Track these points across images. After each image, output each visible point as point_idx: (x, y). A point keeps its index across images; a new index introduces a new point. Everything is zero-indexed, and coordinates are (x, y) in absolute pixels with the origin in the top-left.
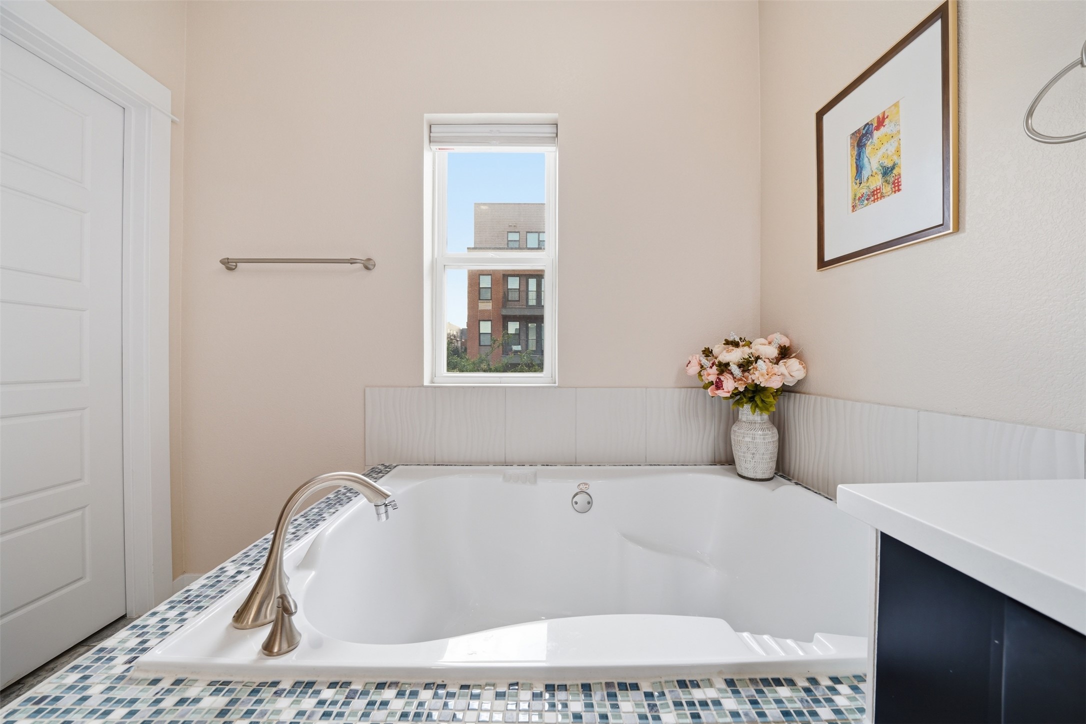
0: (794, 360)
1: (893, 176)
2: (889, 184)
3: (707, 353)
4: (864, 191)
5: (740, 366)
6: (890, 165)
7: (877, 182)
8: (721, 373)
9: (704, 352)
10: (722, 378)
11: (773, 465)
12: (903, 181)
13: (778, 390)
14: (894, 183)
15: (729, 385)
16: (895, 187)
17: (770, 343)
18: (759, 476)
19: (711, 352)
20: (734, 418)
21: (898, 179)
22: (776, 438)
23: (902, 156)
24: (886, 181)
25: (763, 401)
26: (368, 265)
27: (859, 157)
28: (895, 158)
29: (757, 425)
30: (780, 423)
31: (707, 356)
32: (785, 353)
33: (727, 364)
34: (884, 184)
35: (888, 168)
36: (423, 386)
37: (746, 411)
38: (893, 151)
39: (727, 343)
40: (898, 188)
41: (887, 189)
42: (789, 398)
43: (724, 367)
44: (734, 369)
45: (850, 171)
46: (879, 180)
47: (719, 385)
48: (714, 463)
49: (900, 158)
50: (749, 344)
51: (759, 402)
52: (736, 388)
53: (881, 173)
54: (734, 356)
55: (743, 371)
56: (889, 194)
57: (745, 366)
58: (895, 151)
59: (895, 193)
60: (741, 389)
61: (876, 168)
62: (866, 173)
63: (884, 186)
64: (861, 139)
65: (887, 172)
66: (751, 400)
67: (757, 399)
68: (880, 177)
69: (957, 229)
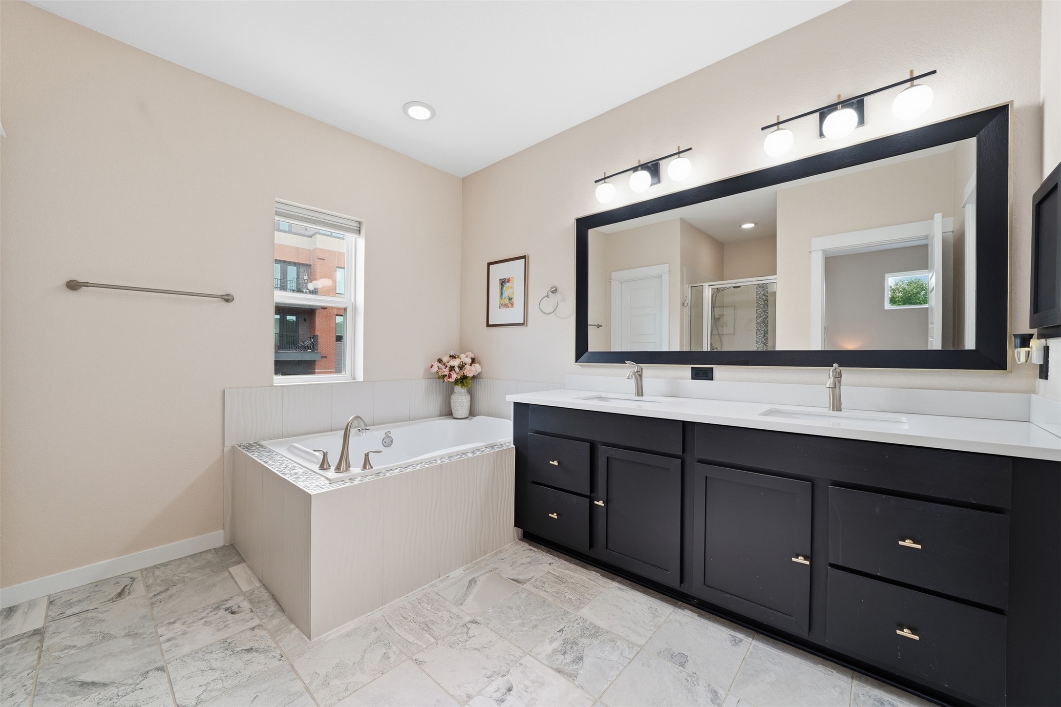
0: (477, 364)
1: (512, 302)
3: (440, 361)
4: (503, 302)
5: (459, 367)
6: (511, 297)
7: (507, 301)
8: (450, 371)
9: (438, 360)
10: (451, 373)
11: (468, 411)
12: (514, 304)
13: (472, 377)
15: (454, 376)
17: (467, 356)
18: (463, 417)
19: (442, 360)
20: (452, 392)
22: (470, 399)
24: (510, 302)
25: (466, 382)
26: (227, 299)
27: (502, 288)
29: (463, 394)
30: (470, 392)
31: (440, 362)
32: (473, 361)
33: (454, 367)
36: (273, 386)
37: (458, 389)
39: (451, 356)
41: (510, 305)
42: (474, 380)
43: (452, 368)
44: (457, 369)
45: (499, 293)
47: (450, 376)
48: (441, 416)
49: (514, 297)
50: (459, 357)
51: (465, 383)
52: (457, 377)
54: (456, 363)
55: (461, 369)
57: (461, 367)
58: (513, 294)
60: (459, 378)
61: (507, 296)
62: (504, 296)
64: (503, 282)
65: (510, 299)
66: (462, 382)
67: (464, 381)
68: (508, 300)
69: (526, 325)
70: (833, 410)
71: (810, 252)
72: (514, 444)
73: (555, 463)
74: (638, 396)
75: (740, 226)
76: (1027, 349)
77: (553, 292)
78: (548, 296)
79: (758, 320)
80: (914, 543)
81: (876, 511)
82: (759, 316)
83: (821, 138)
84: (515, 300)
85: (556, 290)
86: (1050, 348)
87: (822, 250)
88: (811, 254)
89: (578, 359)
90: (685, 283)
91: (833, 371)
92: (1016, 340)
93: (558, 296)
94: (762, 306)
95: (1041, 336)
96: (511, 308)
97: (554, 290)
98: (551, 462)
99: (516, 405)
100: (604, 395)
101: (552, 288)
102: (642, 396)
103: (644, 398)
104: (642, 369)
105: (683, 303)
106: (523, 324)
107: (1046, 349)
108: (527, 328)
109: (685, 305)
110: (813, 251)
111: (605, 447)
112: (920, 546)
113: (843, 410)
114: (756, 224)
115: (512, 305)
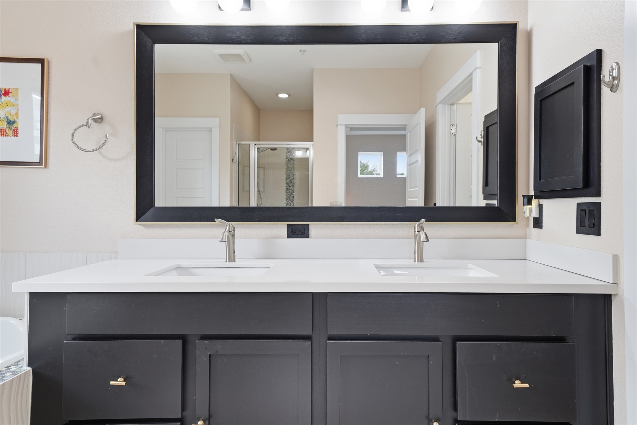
1: (14, 127)
2: (11, 130)
6: (12, 120)
7: (3, 125)
12: (20, 131)
14: (14, 131)
16: (15, 133)
21: (17, 130)
23: (19, 118)
24: (10, 128)
28: (15, 118)
34: (8, 128)
35: (11, 121)
38: (14, 113)
40: (17, 134)
41: (10, 132)
46: (5, 125)
49: (18, 119)
53: (6, 122)
56: (10, 135)
58: (15, 114)
59: (15, 136)
61: (3, 117)
63: (8, 130)
68: (6, 123)
69: (46, 166)
70: (418, 262)
71: (337, 125)
72: (29, 365)
73: (120, 382)
74: (229, 262)
75: (277, 95)
76: (530, 206)
77: (95, 121)
78: (87, 125)
79: (287, 180)
80: (522, 383)
81: (493, 358)
82: (288, 177)
83: (401, 11)
84: (21, 125)
85: (101, 119)
86: (543, 206)
87: (345, 125)
88: (337, 127)
89: (139, 217)
90: (234, 140)
91: (418, 226)
92: (525, 200)
93: (105, 128)
94: (290, 168)
95: (536, 197)
96: (13, 137)
97: (99, 118)
98: (112, 383)
99: (34, 296)
100: (184, 263)
101: (94, 115)
102: (235, 261)
103: (237, 263)
104: (234, 228)
105: (233, 159)
106: (39, 163)
107: (540, 207)
108: (45, 170)
109: (235, 161)
110: (340, 125)
111: (206, 341)
112: (528, 385)
113: (424, 260)
114: (289, 95)
115: (16, 133)
